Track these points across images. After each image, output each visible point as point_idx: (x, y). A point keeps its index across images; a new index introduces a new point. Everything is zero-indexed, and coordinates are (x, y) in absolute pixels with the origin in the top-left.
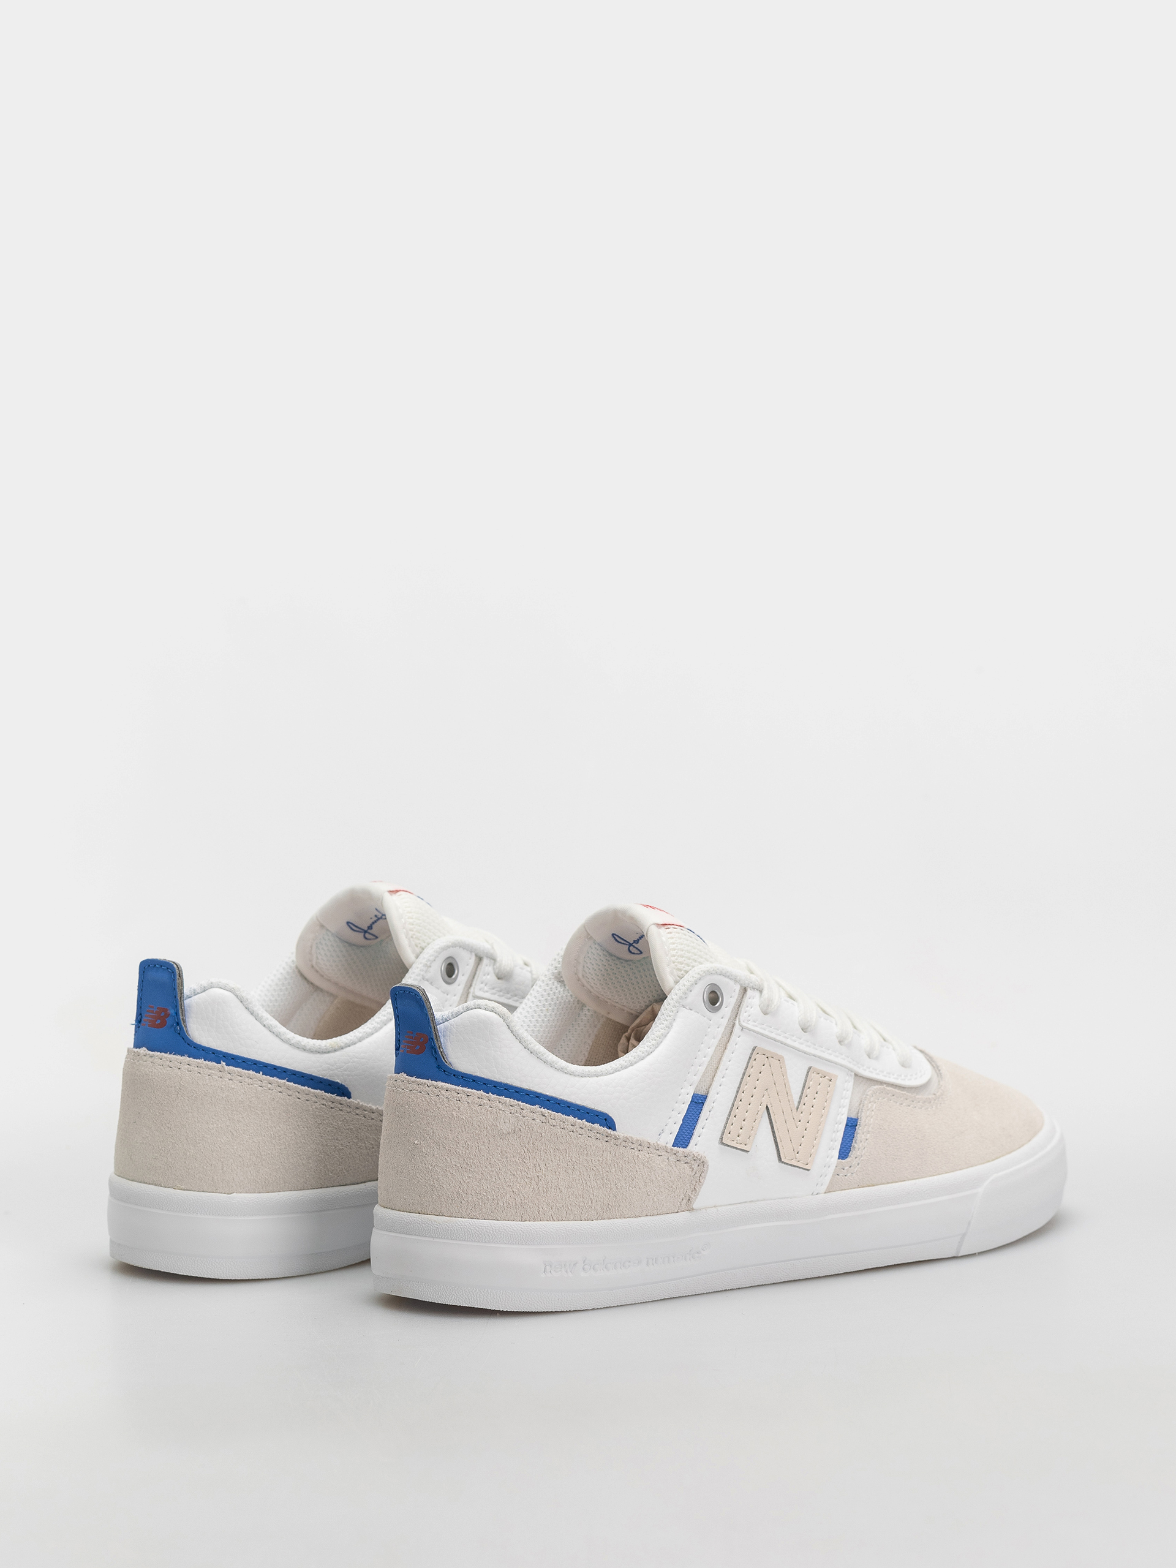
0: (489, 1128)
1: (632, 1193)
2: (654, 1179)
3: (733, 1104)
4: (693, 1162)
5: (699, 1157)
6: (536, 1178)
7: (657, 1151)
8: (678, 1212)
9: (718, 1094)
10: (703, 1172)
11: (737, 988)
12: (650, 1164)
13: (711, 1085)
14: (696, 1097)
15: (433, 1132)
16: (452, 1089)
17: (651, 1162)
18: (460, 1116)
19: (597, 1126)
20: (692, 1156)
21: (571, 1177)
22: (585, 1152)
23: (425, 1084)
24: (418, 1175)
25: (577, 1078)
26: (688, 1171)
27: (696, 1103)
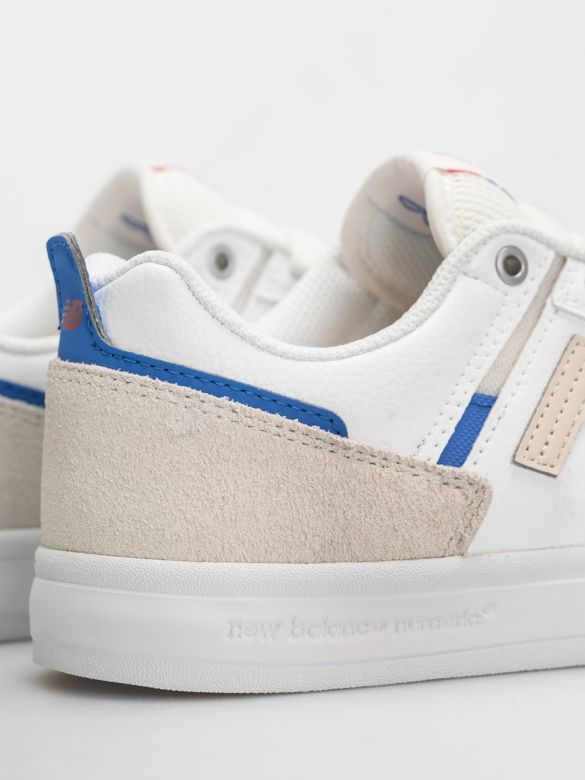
0: (154, 427)
1: (369, 526)
2: (405, 507)
3: (535, 411)
4: (468, 487)
5: (476, 480)
6: (221, 500)
7: (412, 469)
8: (443, 556)
9: (513, 395)
10: (482, 501)
11: (551, 255)
12: (399, 486)
13: (504, 383)
14: (479, 398)
15: (82, 435)
16: (106, 374)
17: (400, 484)
18: (115, 411)
19: (315, 429)
20: (466, 478)
21: (274, 499)
22: (297, 465)
23: (76, 368)
24: (65, 497)
25: (291, 362)
26: (459, 498)
27: (479, 406)
